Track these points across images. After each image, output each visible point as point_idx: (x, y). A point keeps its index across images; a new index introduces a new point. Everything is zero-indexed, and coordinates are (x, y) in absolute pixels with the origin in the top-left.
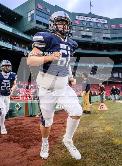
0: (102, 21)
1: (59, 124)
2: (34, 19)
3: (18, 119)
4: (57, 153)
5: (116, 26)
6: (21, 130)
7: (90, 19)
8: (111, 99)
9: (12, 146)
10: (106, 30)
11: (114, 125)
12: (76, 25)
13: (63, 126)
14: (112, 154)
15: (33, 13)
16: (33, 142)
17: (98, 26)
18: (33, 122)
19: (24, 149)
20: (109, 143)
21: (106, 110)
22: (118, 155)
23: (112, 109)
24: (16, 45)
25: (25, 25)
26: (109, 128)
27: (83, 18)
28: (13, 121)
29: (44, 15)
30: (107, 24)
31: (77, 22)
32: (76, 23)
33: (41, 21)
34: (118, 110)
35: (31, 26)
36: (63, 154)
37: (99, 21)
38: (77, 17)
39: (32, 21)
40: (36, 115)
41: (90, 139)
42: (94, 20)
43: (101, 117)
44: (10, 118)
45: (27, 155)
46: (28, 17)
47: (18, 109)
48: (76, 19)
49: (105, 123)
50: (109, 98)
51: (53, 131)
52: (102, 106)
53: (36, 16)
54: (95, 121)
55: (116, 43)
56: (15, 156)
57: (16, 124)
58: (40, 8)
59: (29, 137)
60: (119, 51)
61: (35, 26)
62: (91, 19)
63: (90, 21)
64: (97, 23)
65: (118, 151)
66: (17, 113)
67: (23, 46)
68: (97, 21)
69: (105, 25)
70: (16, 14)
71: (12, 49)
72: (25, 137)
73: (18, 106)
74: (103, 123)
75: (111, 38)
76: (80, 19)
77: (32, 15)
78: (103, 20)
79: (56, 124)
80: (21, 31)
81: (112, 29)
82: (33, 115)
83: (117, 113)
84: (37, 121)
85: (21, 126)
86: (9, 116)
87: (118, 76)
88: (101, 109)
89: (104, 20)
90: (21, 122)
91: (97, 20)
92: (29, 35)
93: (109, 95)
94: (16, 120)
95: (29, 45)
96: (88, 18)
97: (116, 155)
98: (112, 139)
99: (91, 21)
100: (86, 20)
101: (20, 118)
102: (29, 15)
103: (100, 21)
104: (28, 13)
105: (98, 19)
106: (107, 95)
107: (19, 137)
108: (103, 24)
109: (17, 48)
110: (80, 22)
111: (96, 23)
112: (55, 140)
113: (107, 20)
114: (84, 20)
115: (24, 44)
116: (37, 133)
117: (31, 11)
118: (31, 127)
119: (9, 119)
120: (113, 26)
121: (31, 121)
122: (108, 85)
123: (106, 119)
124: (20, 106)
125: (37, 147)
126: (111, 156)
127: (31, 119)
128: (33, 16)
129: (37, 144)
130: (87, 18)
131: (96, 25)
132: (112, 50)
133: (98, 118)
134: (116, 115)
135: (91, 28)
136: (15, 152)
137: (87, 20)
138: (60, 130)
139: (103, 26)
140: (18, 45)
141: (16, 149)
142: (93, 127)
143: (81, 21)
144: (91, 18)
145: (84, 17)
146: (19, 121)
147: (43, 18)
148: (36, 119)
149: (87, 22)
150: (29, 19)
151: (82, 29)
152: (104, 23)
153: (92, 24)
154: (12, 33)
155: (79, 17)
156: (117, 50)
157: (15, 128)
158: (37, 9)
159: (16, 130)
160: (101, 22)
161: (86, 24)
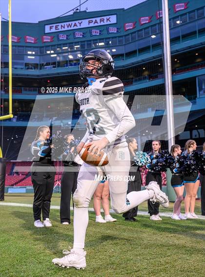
0: (102, 20)
5: (134, 25)
7: (75, 25)
12: (46, 44)
17: (93, 34)
27: (59, 27)
30: (116, 23)
31: (47, 39)
32: (45, 41)
37: (96, 22)
38: (47, 29)
42: (85, 24)
48: (46, 32)
62: (78, 25)
63: (75, 28)
64: (91, 29)
68: (92, 25)
69: (111, 28)
76: (53, 30)
78: (105, 18)
89: (108, 17)
91: (90, 22)
96: (70, 23)
99: (79, 27)
100: (66, 29)
103: (98, 21)
105: (94, 20)
108: (105, 28)
110: (54, 37)
111: (88, 29)
113: (115, 16)
114: (63, 29)
120: (129, 26)
130: (68, 23)
131: (88, 35)
137: (69, 28)
139: (105, 32)
143: (56, 35)
144: (77, 22)
145: (63, 24)
149: (68, 33)
152: (109, 23)
153: (79, 35)
155: (51, 28)
160: (102, 23)
161: (65, 39)
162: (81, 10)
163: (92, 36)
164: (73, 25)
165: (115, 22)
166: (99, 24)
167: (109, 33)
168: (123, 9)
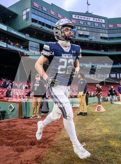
0: (99, 20)
1: (54, 126)
2: (30, 18)
3: (11, 121)
4: (52, 157)
5: (114, 26)
6: (14, 133)
7: (87, 19)
8: (108, 101)
9: (4, 150)
10: (104, 29)
11: (111, 127)
13: (58, 128)
14: (109, 157)
15: (29, 11)
16: (27, 145)
17: (96, 25)
18: (27, 124)
19: (16, 153)
20: (106, 146)
21: (103, 112)
22: (115, 158)
23: (109, 111)
24: (10, 44)
25: (20, 23)
26: (106, 131)
27: (80, 17)
28: (6, 123)
29: (40, 13)
31: (74, 21)
33: (37, 20)
34: (116, 112)
35: (26, 24)
36: (58, 157)
37: (96, 20)
38: (74, 16)
39: (27, 19)
40: (29, 116)
41: (86, 142)
42: (91, 19)
43: (98, 119)
44: (3, 119)
45: (21, 159)
46: (23, 15)
47: (11, 110)
48: (73, 18)
49: (102, 125)
50: (106, 100)
51: (48, 133)
52: (99, 108)
53: (32, 14)
54: (92, 123)
55: (114, 43)
56: (7, 160)
57: (8, 126)
58: (36, 6)
59: (23, 140)
60: (117, 51)
61: (31, 24)
63: (87, 20)
64: (94, 22)
65: (114, 154)
66: (10, 115)
67: (17, 45)
68: (94, 21)
69: (103, 25)
70: (11, 12)
71: (6, 48)
72: (18, 140)
73: (11, 107)
74: (100, 125)
75: (109, 38)
76: (77, 18)
77: (27, 14)
78: (100, 19)
79: (51, 126)
80: (15, 29)
81: (109, 29)
82: (27, 116)
83: (115, 115)
84: (31, 123)
85: (14, 128)
86: (2, 118)
87: (115, 77)
88: (98, 110)
89: (102, 19)
90: (14, 124)
91: (94, 19)
92: (24, 33)
93: (107, 96)
94: (9, 122)
95: (24, 44)
96: (85, 17)
97: (113, 159)
98: (108, 142)
99: (89, 20)
100: (83, 19)
101: (13, 120)
102: (24, 13)
103: (98, 20)
104: (23, 11)
105: (96, 19)
106: (104, 96)
107: (12, 140)
108: (100, 24)
109: (11, 47)
110: (77, 21)
112: (50, 143)
113: (104, 20)
114: (81, 19)
115: (19, 43)
116: (30, 136)
117: (26, 9)
118: (24, 129)
119: (2, 121)
120: (111, 26)
121: (24, 123)
122: (106, 86)
123: (103, 121)
124: (13, 108)
125: (31, 150)
126: (107, 160)
127: (24, 121)
128: (29, 14)
129: (31, 147)
130: (84, 17)
131: (93, 25)
132: (110, 50)
133: (95, 120)
134: (113, 117)
135: (88, 28)
136: (7, 156)
137: (84, 19)
138: (55, 132)
139: (100, 26)
140: (12, 44)
141: (9, 152)
142: (90, 129)
144: (88, 17)
145: (81, 16)
146: (12, 124)
147: (39, 17)
148: (30, 121)
149: (84, 22)
150: (24, 17)
151: (79, 28)
152: (102, 22)
153: (89, 24)
154: (7, 31)
155: (76, 16)
156: (114, 50)
157: (8, 130)
158: (33, 7)
159: (9, 132)
160: (99, 22)
161: (83, 24)
162: (89, 12)
163: (94, 26)
164: (86, 18)
165: (104, 23)
166: (98, 21)
167: (102, 26)
168: (107, 18)
